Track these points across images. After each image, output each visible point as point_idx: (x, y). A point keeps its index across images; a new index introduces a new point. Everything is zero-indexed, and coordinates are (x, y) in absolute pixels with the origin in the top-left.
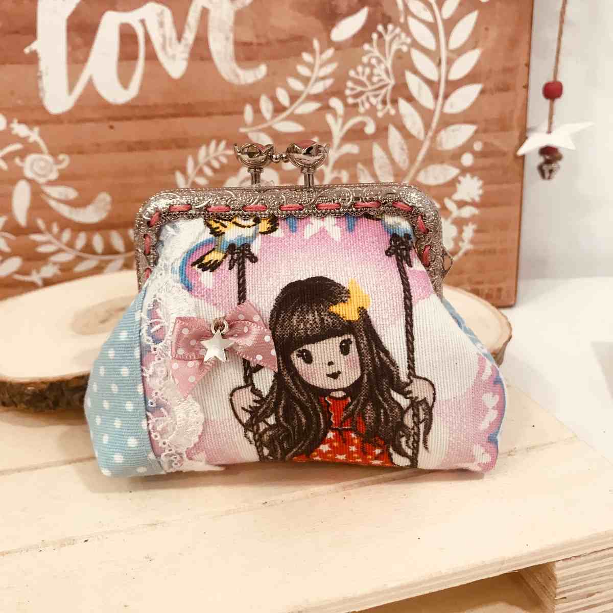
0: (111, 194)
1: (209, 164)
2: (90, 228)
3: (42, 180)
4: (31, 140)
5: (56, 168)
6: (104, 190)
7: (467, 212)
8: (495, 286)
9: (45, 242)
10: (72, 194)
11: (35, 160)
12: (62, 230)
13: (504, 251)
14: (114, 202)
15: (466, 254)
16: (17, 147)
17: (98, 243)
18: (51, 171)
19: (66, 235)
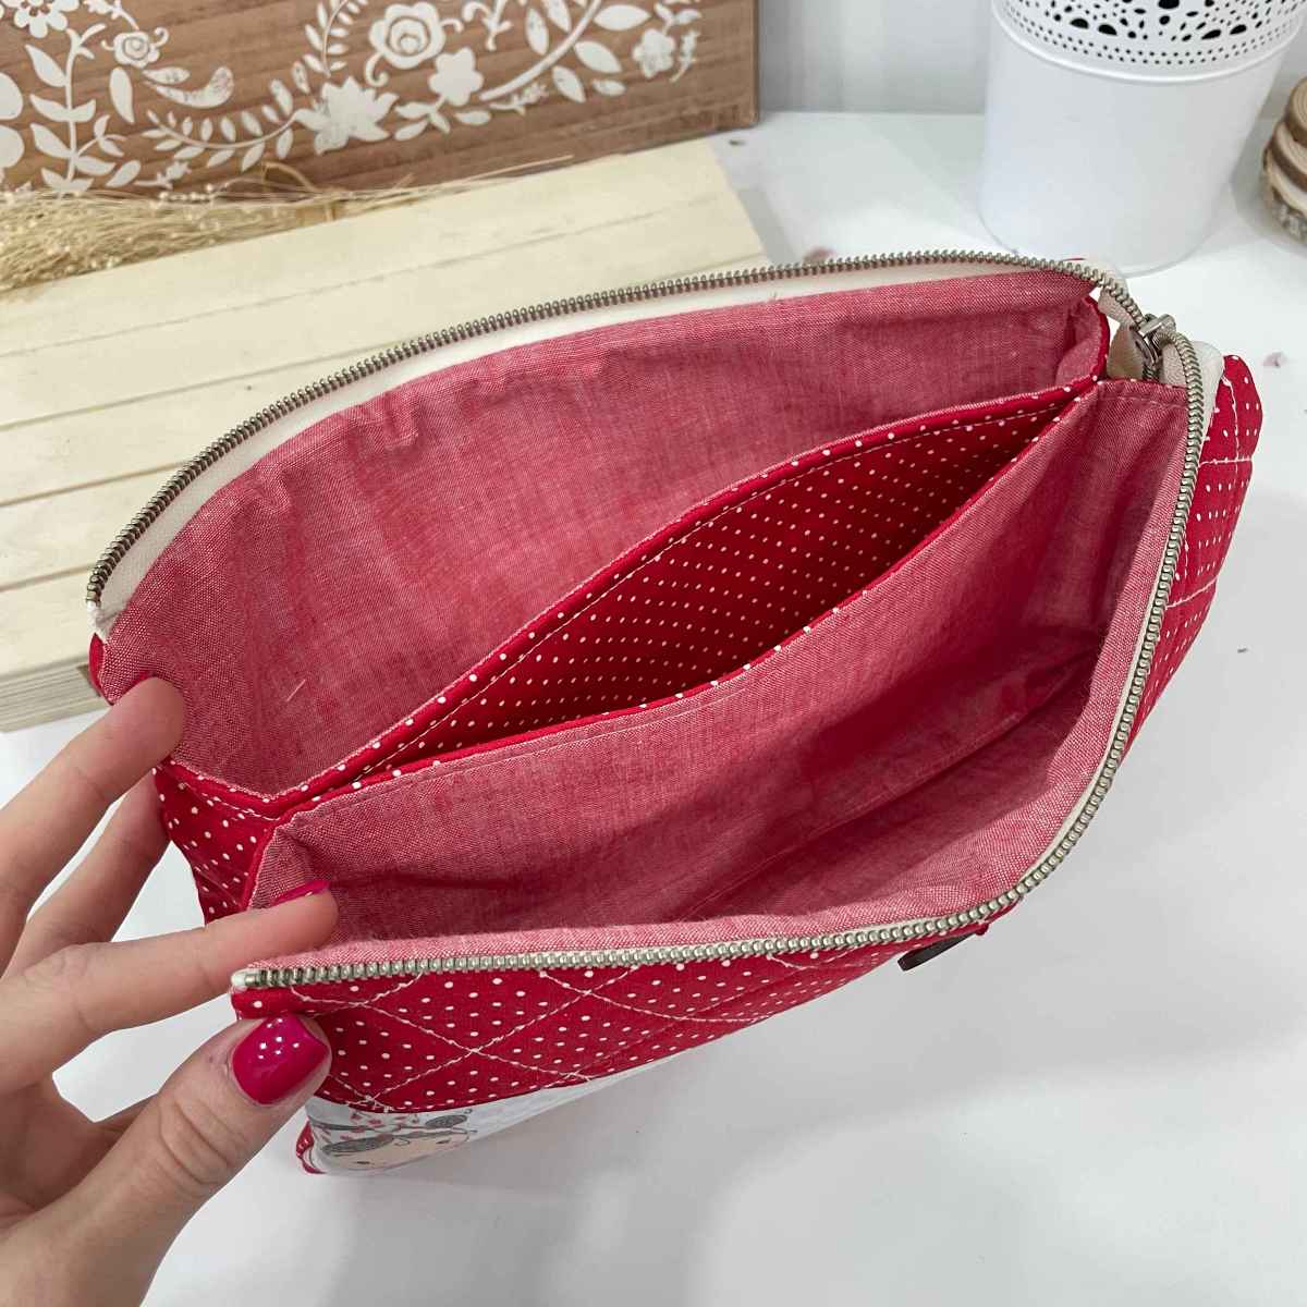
0: (232, 69)
1: (344, 9)
2: (215, 113)
3: (141, 64)
4: (114, 16)
5: (153, 46)
6: (221, 64)
7: (686, 16)
8: (728, 104)
9: (163, 137)
10: (183, 75)
11: (125, 41)
12: (180, 121)
13: (737, 58)
14: (235, 78)
15: (690, 69)
16: (101, 27)
17: (227, 128)
18: (149, 50)
19: (187, 126)
